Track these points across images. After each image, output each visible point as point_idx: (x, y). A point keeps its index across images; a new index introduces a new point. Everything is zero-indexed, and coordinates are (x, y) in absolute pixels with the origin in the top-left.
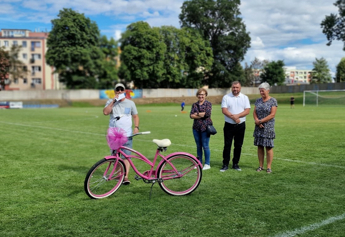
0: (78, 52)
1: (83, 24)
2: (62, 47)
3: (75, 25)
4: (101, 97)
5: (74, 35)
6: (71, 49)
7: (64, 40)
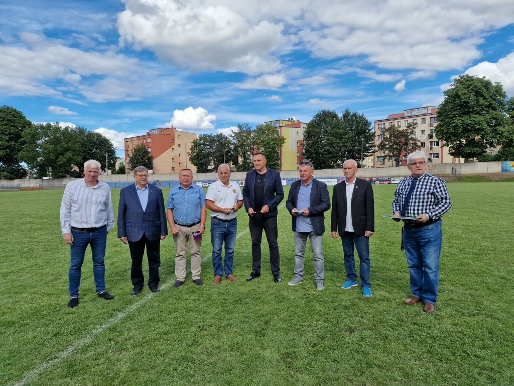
0: (471, 121)
1: (480, 89)
2: (452, 118)
3: (468, 91)
4: (503, 170)
5: (467, 103)
6: (463, 119)
7: (454, 110)
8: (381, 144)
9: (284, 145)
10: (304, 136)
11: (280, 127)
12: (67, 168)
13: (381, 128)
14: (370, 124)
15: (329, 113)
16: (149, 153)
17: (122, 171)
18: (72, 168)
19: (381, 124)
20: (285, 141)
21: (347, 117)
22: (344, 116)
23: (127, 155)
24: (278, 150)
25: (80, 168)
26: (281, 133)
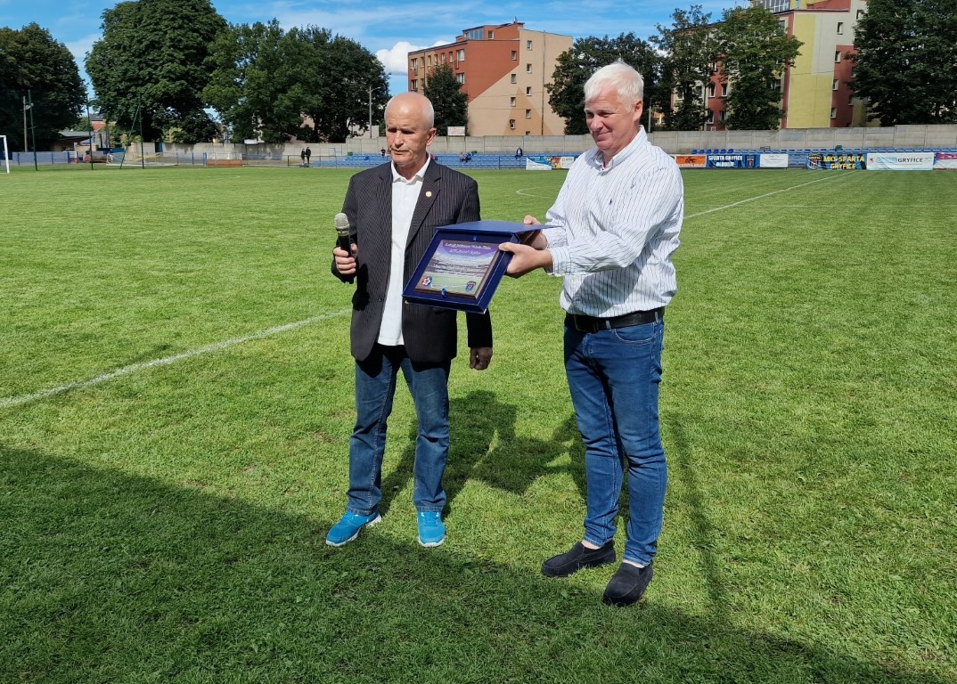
9: (797, 60)
11: (789, 12)
12: (293, 121)
16: (459, 86)
18: (301, 121)
24: (780, 74)
25: (316, 122)
26: (790, 29)
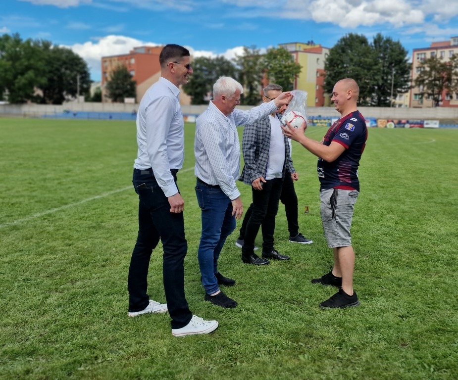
8: (418, 78)
9: (300, 75)
10: (326, 64)
11: (296, 52)
12: (28, 92)
13: (421, 59)
14: (407, 52)
15: (357, 37)
16: (131, 77)
17: (98, 98)
18: (33, 92)
19: (421, 54)
20: (302, 70)
21: (379, 43)
22: (375, 42)
23: (105, 78)
24: (293, 81)
25: (44, 93)
26: (297, 59)
